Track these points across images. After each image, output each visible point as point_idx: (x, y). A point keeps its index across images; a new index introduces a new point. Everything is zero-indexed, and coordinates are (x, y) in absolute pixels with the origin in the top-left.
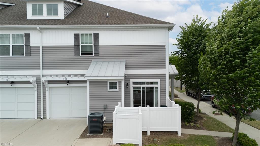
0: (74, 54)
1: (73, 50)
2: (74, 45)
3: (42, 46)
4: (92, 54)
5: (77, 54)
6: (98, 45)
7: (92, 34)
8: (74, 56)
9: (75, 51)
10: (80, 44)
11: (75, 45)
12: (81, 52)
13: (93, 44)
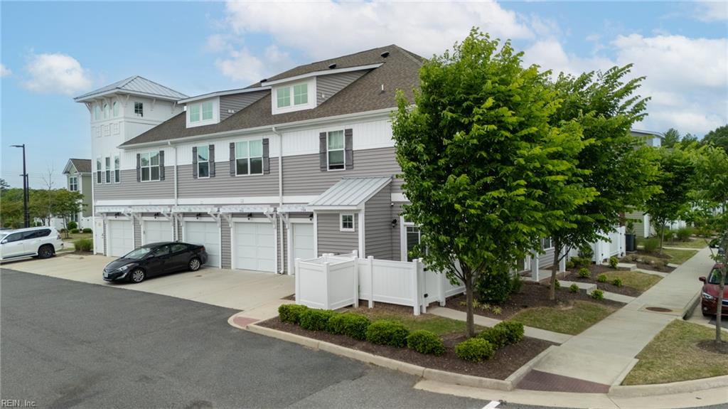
0: (319, 168)
1: (318, 160)
2: (318, 152)
3: (282, 157)
4: (342, 167)
5: (323, 168)
6: (352, 150)
7: (342, 131)
8: (319, 171)
9: (321, 163)
10: (328, 151)
11: (321, 153)
12: (330, 163)
13: (344, 149)
